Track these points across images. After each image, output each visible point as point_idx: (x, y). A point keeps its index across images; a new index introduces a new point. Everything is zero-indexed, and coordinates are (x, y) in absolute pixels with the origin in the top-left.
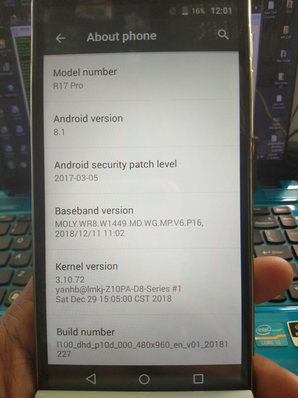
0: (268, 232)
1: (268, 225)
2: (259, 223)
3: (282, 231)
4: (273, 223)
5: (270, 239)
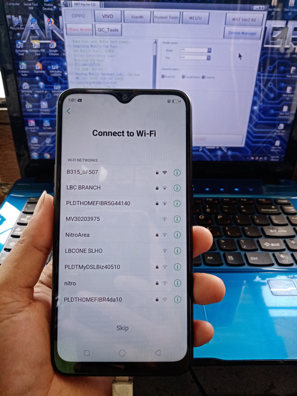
0: (273, 217)
1: (272, 211)
2: (265, 210)
3: (285, 216)
4: (276, 210)
5: (276, 222)
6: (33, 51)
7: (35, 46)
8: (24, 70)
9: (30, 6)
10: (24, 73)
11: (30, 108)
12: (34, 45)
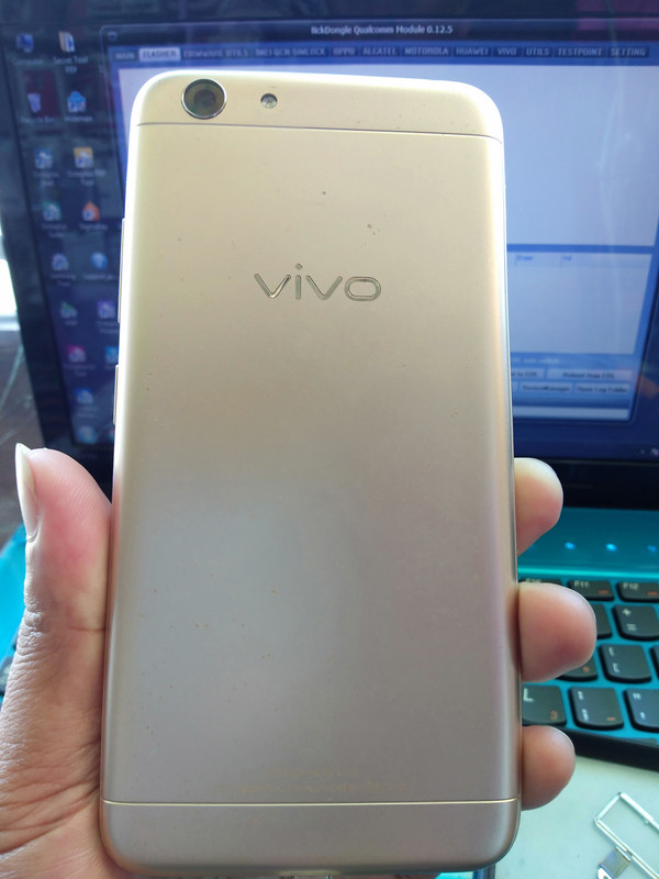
6: (77, 174)
7: (80, 161)
8: (55, 222)
9: (69, 65)
10: (54, 231)
11: (71, 319)
12: (77, 160)
